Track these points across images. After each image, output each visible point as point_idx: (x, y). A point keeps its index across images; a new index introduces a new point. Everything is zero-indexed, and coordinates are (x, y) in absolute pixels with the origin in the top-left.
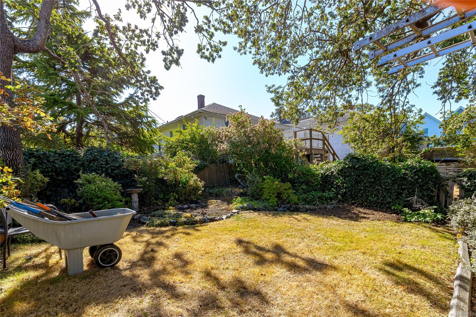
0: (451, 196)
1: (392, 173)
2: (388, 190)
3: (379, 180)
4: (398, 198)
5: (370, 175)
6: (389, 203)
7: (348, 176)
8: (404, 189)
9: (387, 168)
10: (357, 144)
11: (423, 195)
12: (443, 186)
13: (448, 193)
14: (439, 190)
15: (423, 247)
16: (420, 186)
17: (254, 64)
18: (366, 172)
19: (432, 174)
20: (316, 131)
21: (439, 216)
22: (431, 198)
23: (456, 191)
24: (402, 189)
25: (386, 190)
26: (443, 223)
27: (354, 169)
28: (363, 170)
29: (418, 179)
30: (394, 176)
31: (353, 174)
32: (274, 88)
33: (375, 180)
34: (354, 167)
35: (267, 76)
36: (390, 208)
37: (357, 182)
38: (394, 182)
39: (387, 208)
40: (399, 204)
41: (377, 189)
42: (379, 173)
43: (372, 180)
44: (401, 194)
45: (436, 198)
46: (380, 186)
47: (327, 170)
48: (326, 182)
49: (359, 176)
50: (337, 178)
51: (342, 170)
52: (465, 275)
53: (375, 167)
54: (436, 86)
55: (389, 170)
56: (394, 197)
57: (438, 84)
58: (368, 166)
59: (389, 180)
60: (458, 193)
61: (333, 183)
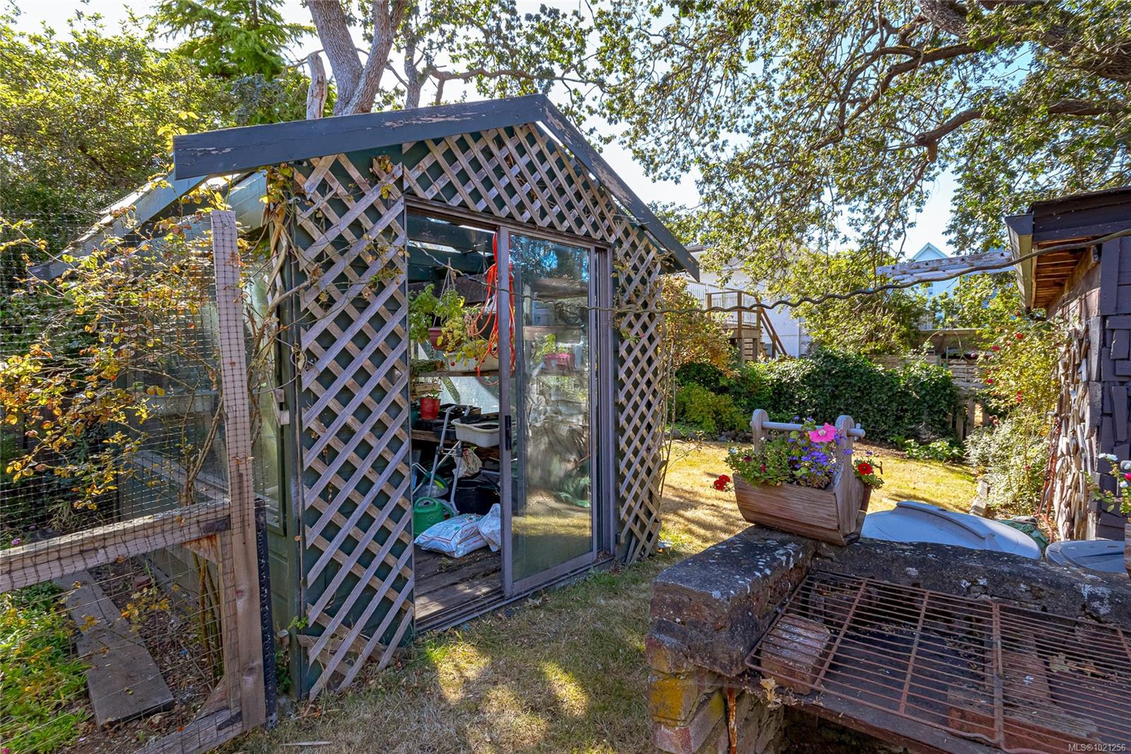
0: (971, 424)
1: (887, 384)
2: (882, 412)
3: (868, 394)
4: (897, 425)
5: (855, 385)
6: (885, 432)
7: (819, 386)
8: (906, 411)
9: (881, 376)
10: (815, 320)
11: (933, 420)
12: (960, 407)
13: (967, 418)
14: (955, 413)
15: (938, 484)
16: (929, 407)
17: (634, 159)
18: (848, 380)
19: (944, 388)
20: (747, 293)
21: (955, 451)
22: (944, 425)
23: (978, 416)
24: (902, 410)
25: (879, 411)
26: (959, 460)
27: (829, 374)
28: (844, 377)
29: (926, 395)
30: (891, 389)
31: (827, 383)
32: (673, 208)
33: (863, 393)
34: (830, 371)
35: (654, 181)
36: (886, 440)
37: (834, 397)
38: (891, 399)
39: (882, 439)
40: (899, 434)
41: (866, 410)
42: (869, 383)
43: (858, 394)
44: (900, 418)
45: (951, 426)
46: (871, 404)
47: (783, 373)
48: (780, 394)
49: (837, 387)
50: (800, 389)
51: (809, 375)
52: (980, 505)
53: (862, 374)
54: (949, 232)
55: (883, 379)
56: (892, 423)
57: (953, 228)
58: (852, 371)
59: (883, 396)
60: (981, 420)
61: (792, 396)
